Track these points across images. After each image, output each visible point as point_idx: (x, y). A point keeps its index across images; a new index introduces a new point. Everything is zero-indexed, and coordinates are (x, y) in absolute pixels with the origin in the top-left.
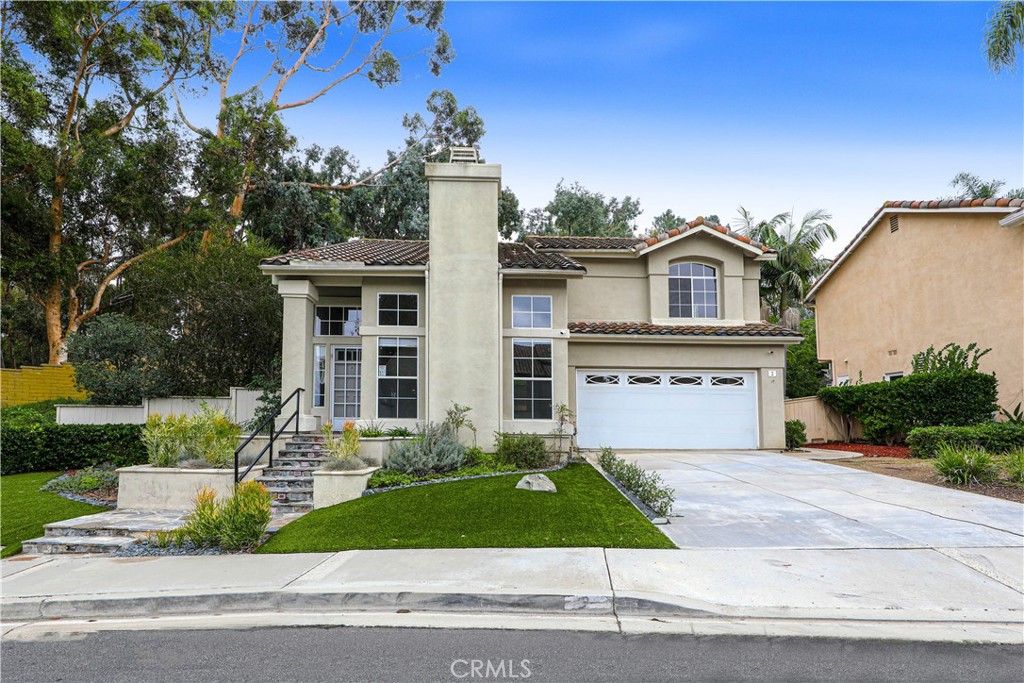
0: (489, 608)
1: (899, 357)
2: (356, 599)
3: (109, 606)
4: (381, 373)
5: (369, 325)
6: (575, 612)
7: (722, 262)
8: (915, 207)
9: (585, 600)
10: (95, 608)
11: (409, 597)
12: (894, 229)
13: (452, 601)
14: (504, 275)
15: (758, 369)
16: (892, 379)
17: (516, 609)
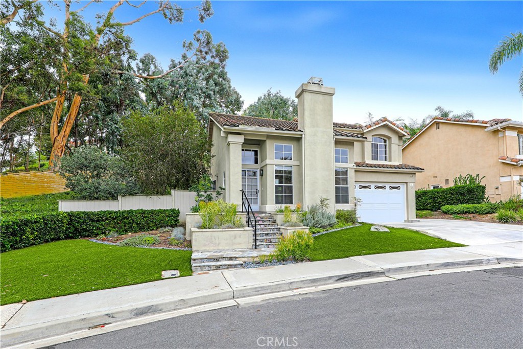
0: (459, 266)
1: (438, 179)
2: (412, 268)
3: (317, 281)
4: (276, 182)
5: (270, 159)
6: (487, 264)
7: (391, 138)
8: (448, 120)
9: (488, 260)
10: (312, 282)
11: (431, 265)
12: (438, 128)
13: (446, 265)
14: (336, 139)
15: (406, 183)
16: (434, 188)
17: (468, 265)
